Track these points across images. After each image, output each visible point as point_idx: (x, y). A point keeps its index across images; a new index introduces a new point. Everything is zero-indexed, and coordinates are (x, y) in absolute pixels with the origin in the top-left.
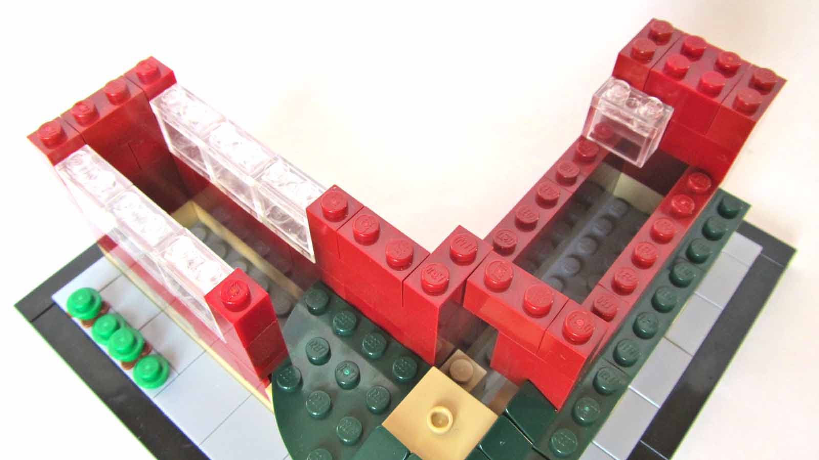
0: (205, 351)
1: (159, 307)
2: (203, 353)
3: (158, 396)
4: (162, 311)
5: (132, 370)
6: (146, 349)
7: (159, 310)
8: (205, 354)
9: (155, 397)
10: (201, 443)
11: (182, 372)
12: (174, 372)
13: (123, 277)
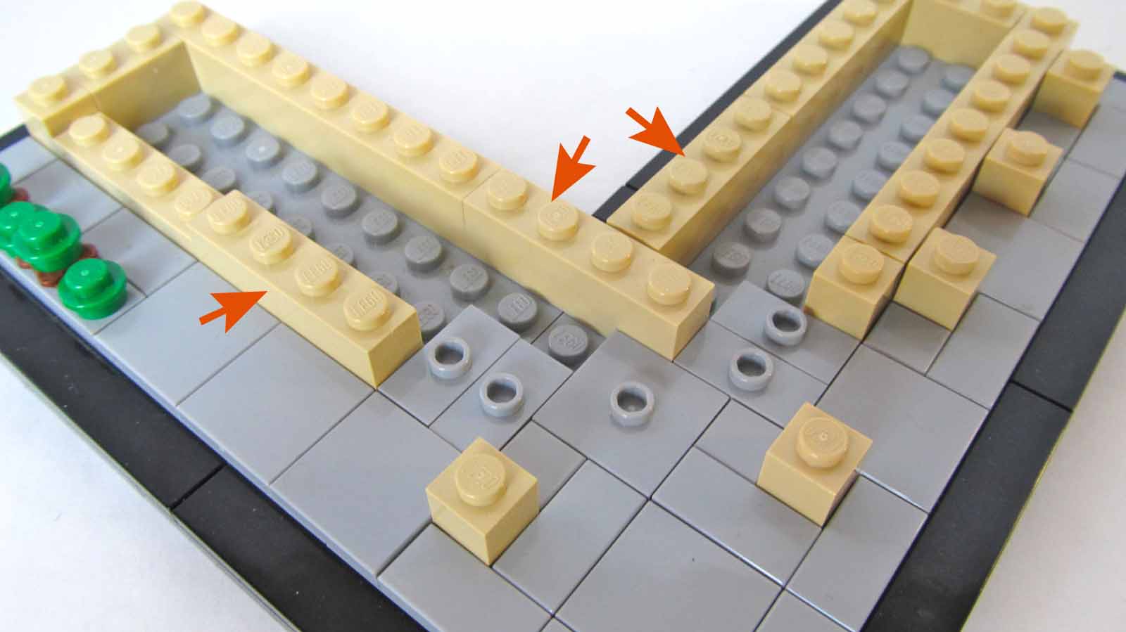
0: (198, 260)
1: (120, 202)
2: (194, 263)
3: (101, 334)
4: (124, 206)
5: (55, 291)
6: (86, 252)
7: (118, 206)
8: (198, 264)
9: (96, 333)
10: (179, 403)
11: (152, 293)
12: (138, 293)
13: (59, 163)
